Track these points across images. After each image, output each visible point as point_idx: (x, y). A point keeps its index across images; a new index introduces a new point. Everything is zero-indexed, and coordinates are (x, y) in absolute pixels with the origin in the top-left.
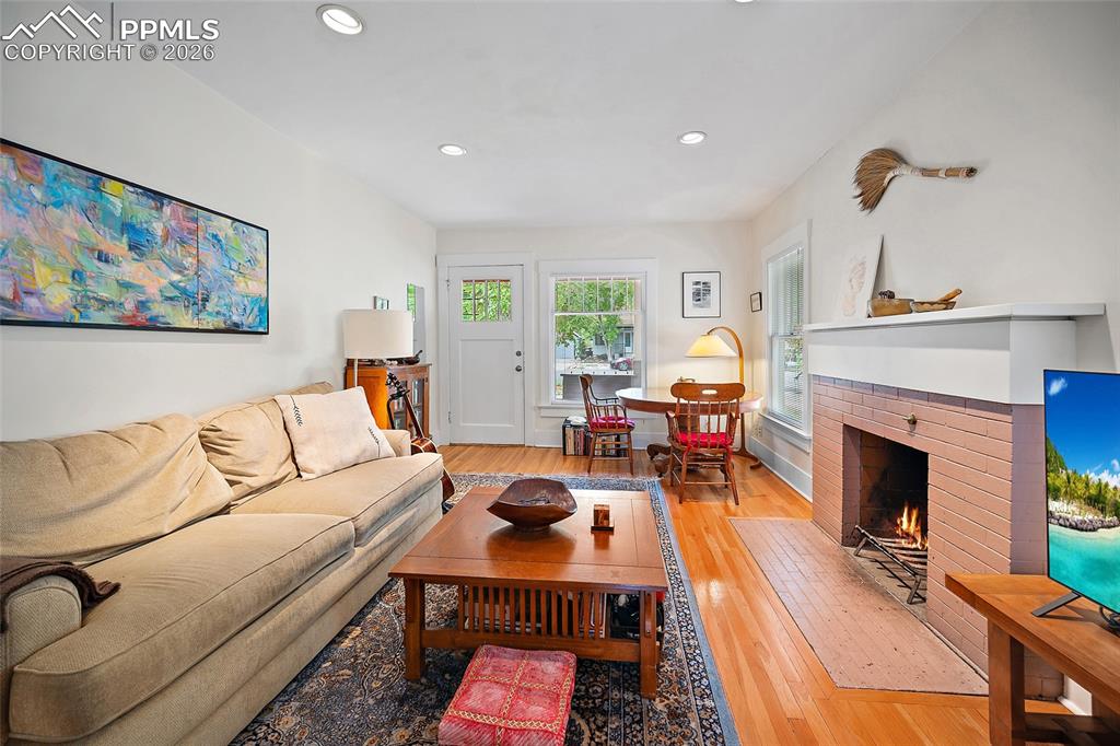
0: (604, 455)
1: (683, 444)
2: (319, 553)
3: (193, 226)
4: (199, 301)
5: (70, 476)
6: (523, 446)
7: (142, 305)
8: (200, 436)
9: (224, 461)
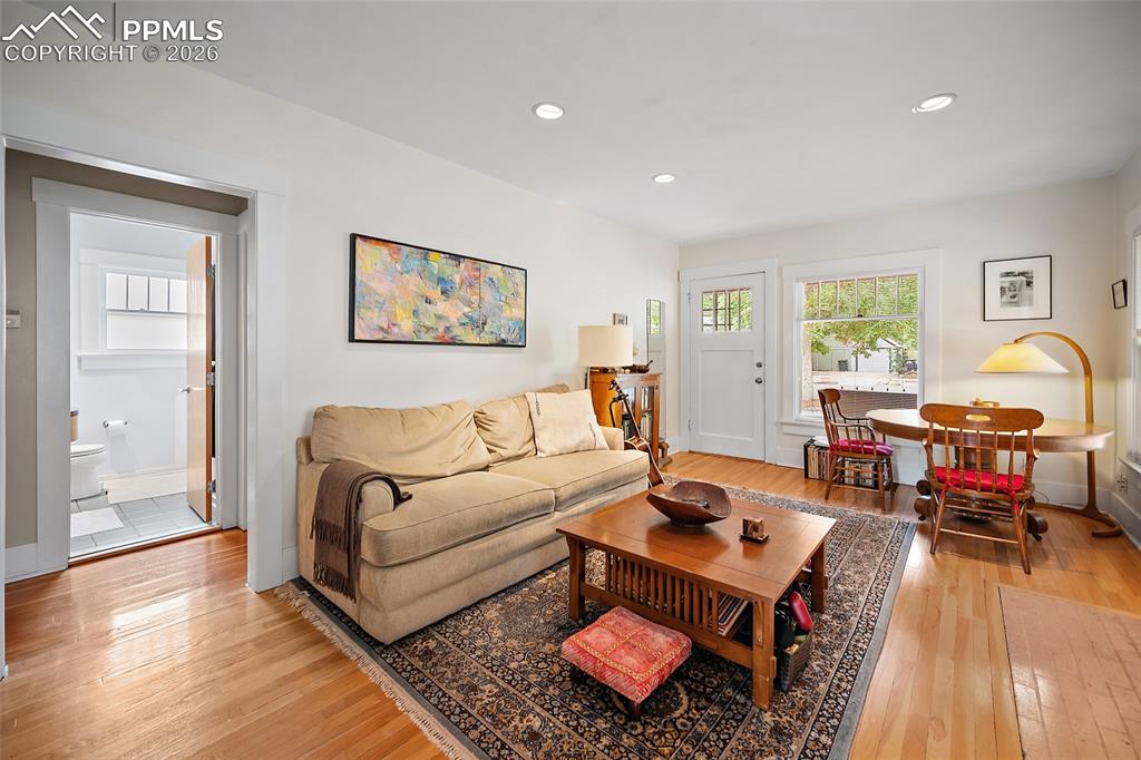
0: (857, 485)
1: (940, 481)
2: (524, 507)
3: (477, 273)
4: (480, 325)
5: (404, 431)
6: (761, 462)
7: (448, 329)
8: (475, 417)
9: (487, 435)
